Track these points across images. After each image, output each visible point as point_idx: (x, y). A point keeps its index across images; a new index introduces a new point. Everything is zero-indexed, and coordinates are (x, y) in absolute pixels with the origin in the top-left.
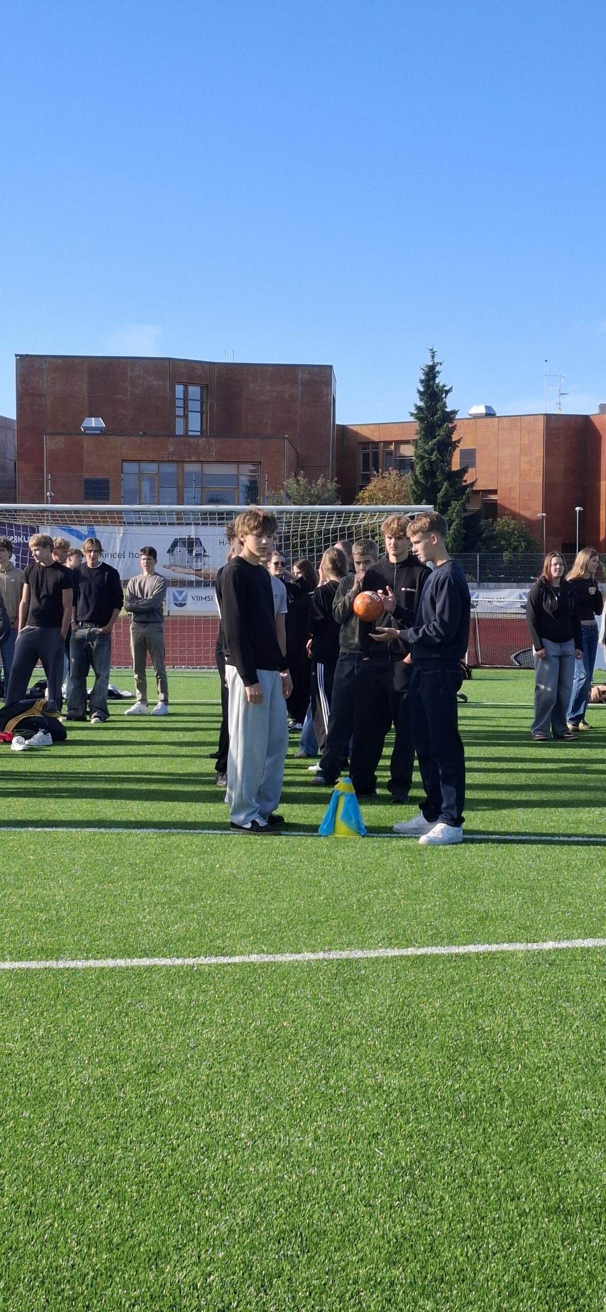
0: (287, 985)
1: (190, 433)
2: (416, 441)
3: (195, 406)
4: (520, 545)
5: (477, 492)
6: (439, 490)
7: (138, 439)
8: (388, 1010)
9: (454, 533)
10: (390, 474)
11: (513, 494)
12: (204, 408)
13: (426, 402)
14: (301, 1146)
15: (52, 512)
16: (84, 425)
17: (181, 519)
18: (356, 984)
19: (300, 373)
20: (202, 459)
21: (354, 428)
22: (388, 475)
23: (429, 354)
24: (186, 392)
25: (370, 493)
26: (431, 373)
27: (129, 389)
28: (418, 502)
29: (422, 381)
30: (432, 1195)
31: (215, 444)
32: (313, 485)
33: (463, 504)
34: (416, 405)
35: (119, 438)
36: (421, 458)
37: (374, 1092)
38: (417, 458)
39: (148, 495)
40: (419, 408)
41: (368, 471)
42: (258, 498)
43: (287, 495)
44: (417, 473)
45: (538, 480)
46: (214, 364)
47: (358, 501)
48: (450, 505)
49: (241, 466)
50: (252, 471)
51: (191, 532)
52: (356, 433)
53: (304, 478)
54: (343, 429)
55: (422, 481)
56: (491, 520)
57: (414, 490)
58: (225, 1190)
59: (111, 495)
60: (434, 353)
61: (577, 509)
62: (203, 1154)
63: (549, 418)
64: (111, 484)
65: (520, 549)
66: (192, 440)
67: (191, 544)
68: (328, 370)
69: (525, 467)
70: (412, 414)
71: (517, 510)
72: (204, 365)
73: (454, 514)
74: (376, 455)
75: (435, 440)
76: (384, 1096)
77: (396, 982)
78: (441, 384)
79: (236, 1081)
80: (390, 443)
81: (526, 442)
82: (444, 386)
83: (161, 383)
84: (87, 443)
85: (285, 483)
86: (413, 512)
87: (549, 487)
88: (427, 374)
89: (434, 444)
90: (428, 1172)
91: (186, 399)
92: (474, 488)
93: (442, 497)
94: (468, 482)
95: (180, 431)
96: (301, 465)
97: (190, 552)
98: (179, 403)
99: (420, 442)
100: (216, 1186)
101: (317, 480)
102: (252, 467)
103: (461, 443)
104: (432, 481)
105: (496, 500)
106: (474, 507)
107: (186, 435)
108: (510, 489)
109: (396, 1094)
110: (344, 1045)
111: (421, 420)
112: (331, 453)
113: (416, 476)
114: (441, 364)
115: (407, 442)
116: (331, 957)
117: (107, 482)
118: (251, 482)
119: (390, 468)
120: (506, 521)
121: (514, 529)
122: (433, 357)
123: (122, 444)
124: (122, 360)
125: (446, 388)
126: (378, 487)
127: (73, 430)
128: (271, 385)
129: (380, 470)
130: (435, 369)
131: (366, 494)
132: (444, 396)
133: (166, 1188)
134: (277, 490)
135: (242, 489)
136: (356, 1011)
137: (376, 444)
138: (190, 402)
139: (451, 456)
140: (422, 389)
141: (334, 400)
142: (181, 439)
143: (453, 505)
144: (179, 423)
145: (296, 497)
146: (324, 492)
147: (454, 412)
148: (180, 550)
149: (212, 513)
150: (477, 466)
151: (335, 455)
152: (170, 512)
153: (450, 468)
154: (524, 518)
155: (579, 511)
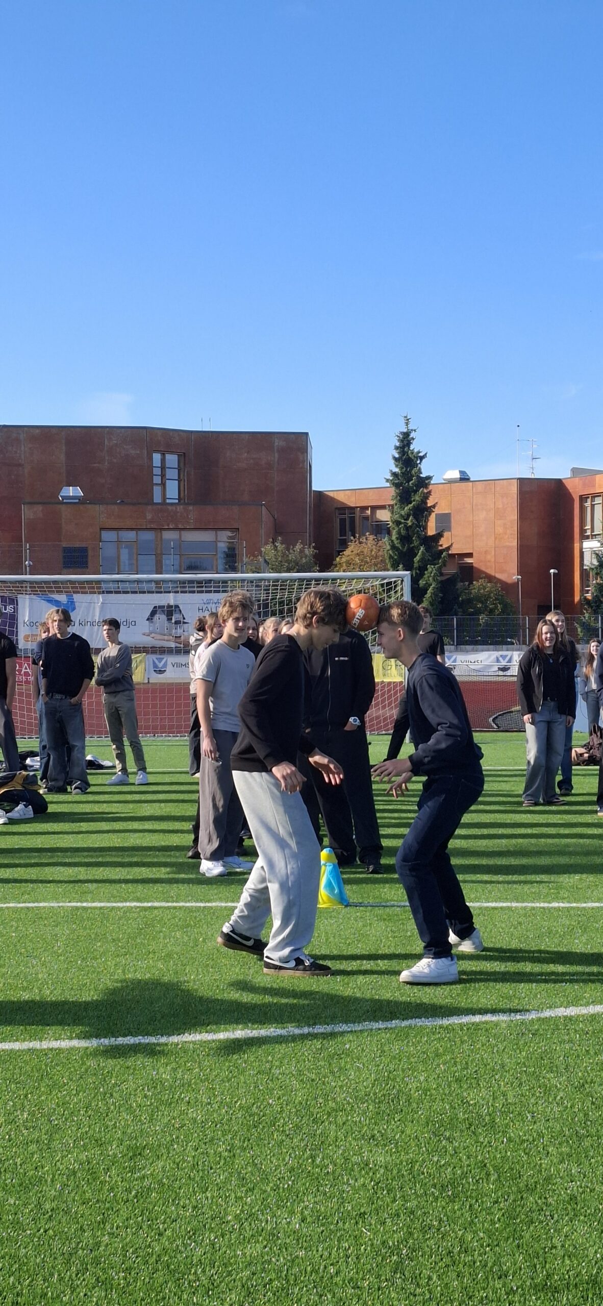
0: (272, 1062)
1: (168, 501)
2: (392, 506)
3: (172, 474)
4: (496, 607)
5: (453, 555)
6: (416, 555)
7: (116, 508)
8: (373, 1085)
9: (431, 596)
10: (367, 539)
11: (489, 557)
12: (182, 476)
13: (401, 469)
14: (288, 1227)
15: (31, 582)
16: (62, 494)
17: (159, 588)
18: (341, 1058)
19: (276, 440)
20: (180, 526)
21: (331, 494)
22: (365, 540)
23: (403, 421)
24: (163, 460)
25: (348, 558)
26: (406, 440)
27: (107, 458)
28: (395, 568)
29: (397, 448)
30: (420, 1275)
31: (193, 512)
32: (291, 551)
33: (440, 568)
34: (391, 471)
35: (97, 507)
36: (398, 523)
37: (361, 1170)
38: (393, 523)
39: (127, 562)
40: (394, 474)
41: (346, 536)
42: (236, 564)
43: (265, 561)
44: (394, 538)
45: (513, 542)
46: (192, 432)
47: (336, 567)
48: (427, 570)
49: (219, 533)
50: (230, 538)
51: (170, 599)
52: (332, 499)
53: (282, 544)
54: (320, 494)
55: (399, 545)
56: (467, 583)
57: (390, 555)
58: (212, 1275)
59: (90, 564)
60: (408, 420)
61: (552, 571)
62: (189, 1238)
63: (522, 481)
64: (90, 553)
65: (497, 612)
66: (170, 508)
67: (170, 611)
68: (305, 437)
69: (500, 530)
70: (387, 480)
71: (492, 572)
72: (182, 434)
73: (430, 578)
74: (352, 520)
75: (412, 505)
76: (371, 1174)
77: (380, 1056)
78: (416, 451)
79: (222, 1162)
80: (364, 508)
81: (500, 506)
82: (419, 452)
83: (138, 452)
84: (65, 512)
85: (263, 549)
86: (390, 578)
87: (523, 550)
88: (402, 441)
89: (409, 509)
90: (415, 1252)
91: (163, 468)
92: (450, 552)
93: (419, 562)
94: (445, 546)
95: (157, 499)
96: (279, 531)
97: (170, 620)
98: (157, 471)
99: (395, 507)
100: (204, 1271)
101: (294, 546)
102: (229, 534)
103: (436, 508)
104: (409, 546)
105: (472, 563)
106: (451, 570)
107: (164, 503)
108: (486, 552)
109: (382, 1171)
110: (330, 1123)
111: (397, 486)
112: (308, 519)
113: (392, 541)
114: (415, 431)
115: (383, 507)
116: (316, 1032)
117: (84, 550)
118: (229, 548)
119: (367, 534)
120: (482, 585)
121: (490, 592)
122: (407, 424)
123: (98, 511)
124: (100, 430)
125: (421, 454)
126: (355, 552)
127: (51, 500)
128: (248, 453)
129: (357, 535)
130: (409, 435)
131: (344, 560)
132: (418, 462)
133: (153, 1274)
134: (256, 556)
135: (221, 555)
136: (341, 1087)
137: (352, 509)
138: (167, 469)
139: (426, 521)
140: (397, 456)
141: (310, 466)
142: (159, 507)
143: (430, 570)
144: (157, 491)
145: (274, 563)
146: (302, 558)
147: (429, 478)
148: (161, 618)
149: (191, 582)
150: (452, 530)
151: (312, 520)
152: (150, 581)
153: (426, 533)
154: (499, 581)
155: (554, 573)
